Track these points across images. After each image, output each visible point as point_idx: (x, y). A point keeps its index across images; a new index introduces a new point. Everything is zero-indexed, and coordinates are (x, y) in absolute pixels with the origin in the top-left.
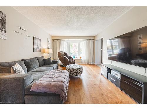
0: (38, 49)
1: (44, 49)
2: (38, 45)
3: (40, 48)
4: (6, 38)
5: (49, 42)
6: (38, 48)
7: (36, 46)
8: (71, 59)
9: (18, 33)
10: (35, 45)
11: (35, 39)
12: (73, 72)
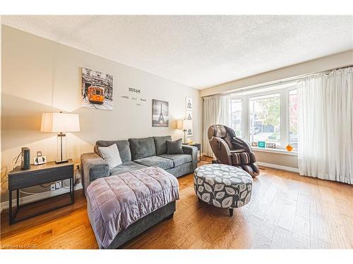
0: (161, 121)
1: (176, 122)
2: (161, 114)
3: (165, 118)
4: (111, 108)
5: (189, 104)
6: (163, 119)
7: (158, 116)
8: (242, 148)
9: (127, 98)
10: (156, 114)
11: (156, 104)
12: (224, 193)
